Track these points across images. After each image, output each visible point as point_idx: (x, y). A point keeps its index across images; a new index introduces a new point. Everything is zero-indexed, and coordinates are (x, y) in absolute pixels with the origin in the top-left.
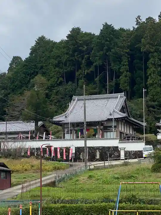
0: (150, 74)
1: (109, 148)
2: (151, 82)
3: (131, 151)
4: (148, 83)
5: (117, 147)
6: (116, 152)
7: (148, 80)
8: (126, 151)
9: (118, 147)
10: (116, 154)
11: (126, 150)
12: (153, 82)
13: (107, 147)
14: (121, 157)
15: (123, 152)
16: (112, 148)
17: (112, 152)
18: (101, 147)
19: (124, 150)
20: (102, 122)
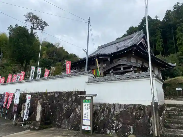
0: (179, 38)
1: (69, 94)
2: (180, 42)
3: (114, 104)
4: (177, 43)
5: (84, 93)
6: (79, 106)
7: (177, 42)
10: (79, 110)
11: (95, 100)
12: (181, 42)
14: (83, 124)
15: (88, 107)
16: (74, 96)
17: (71, 105)
18: (57, 92)
19: (90, 103)
20: (99, 57)
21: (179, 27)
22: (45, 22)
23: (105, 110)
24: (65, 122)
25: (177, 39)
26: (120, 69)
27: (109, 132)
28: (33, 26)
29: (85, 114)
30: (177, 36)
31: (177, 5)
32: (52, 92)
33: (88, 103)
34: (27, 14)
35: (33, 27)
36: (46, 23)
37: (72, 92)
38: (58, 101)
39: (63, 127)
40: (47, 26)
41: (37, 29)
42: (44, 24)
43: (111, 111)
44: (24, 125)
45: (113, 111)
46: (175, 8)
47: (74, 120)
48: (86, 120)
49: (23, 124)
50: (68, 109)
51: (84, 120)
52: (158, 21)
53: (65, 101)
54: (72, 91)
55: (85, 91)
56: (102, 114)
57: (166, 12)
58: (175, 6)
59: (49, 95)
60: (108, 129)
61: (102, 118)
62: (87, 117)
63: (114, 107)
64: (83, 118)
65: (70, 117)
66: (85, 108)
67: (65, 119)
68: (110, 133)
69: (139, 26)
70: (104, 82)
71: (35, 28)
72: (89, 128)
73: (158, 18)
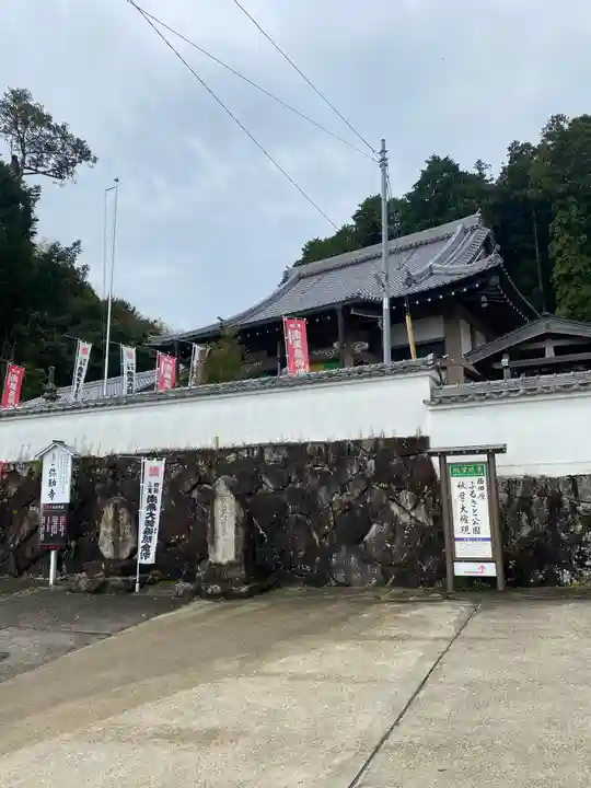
1: (342, 452)
3: (573, 480)
5: (419, 444)
6: (406, 496)
7: (555, 269)
8: (511, 483)
9: (424, 441)
10: (407, 511)
11: (507, 467)
12: (570, 270)
13: (326, 445)
14: (458, 556)
15: (477, 493)
16: (369, 459)
17: (364, 492)
18: (275, 447)
19: (484, 478)
20: (352, 312)
21: (561, 213)
22: (78, 140)
23: (535, 500)
24: (345, 560)
25: (554, 260)
26: (541, 353)
27: (566, 576)
28: (19, 155)
29: (464, 519)
30: (555, 247)
31: (558, 124)
32: (249, 448)
33: (475, 479)
34: (6, 95)
35: (23, 163)
36: (83, 148)
37: (357, 443)
38: (286, 479)
39: (341, 577)
40: (90, 162)
41: (37, 172)
42: (76, 152)
43: (560, 504)
44: (141, 587)
45: (571, 503)
46: (548, 136)
47: (390, 550)
48: (473, 539)
49: (137, 585)
50: (349, 508)
51: (462, 539)
52: (487, 181)
53: (325, 479)
54: (355, 437)
55: (424, 434)
56: (525, 517)
57: (510, 149)
58: (551, 129)
59: (232, 457)
60: (562, 566)
61: (525, 531)
62: (476, 530)
63: (575, 488)
64: (456, 536)
65: (363, 537)
66: (462, 495)
67: (344, 548)
68: (571, 581)
69: (409, 196)
70: (518, 400)
71: (29, 168)
72: (490, 570)
73: (485, 172)
